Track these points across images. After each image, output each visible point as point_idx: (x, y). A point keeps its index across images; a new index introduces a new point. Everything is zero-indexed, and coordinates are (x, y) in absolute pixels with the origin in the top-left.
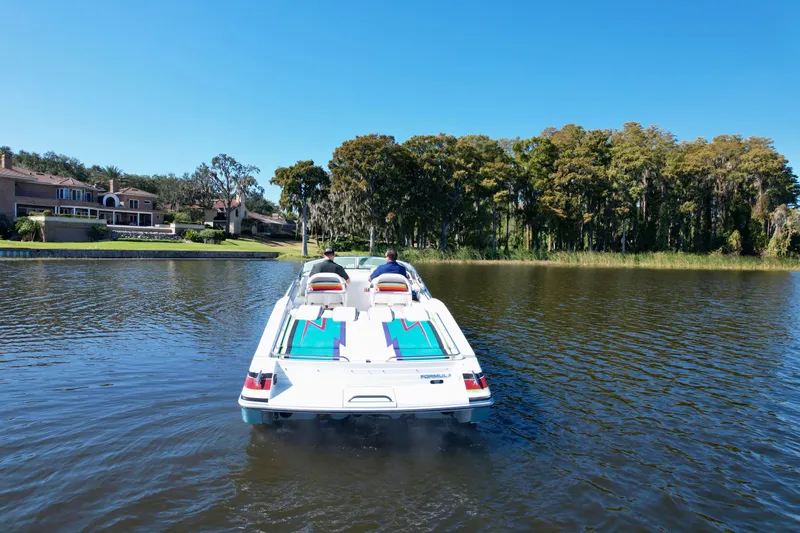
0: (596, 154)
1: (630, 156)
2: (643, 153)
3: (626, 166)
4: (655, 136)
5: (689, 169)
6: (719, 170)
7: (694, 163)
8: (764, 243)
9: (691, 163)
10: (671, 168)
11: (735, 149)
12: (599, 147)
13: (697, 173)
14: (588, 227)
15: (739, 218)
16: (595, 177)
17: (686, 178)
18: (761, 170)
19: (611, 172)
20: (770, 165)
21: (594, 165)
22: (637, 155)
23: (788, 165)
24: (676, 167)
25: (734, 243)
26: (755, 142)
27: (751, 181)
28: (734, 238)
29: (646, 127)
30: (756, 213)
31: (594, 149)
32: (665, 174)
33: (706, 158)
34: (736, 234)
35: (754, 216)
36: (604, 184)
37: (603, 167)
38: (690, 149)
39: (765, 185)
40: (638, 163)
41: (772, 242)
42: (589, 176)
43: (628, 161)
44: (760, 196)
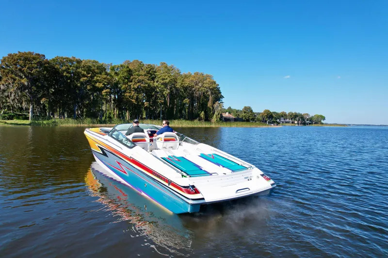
0: (150, 75)
1: (164, 77)
2: (169, 76)
3: (162, 82)
4: (172, 70)
5: (187, 85)
6: (197, 86)
7: (188, 83)
8: (212, 117)
9: (187, 82)
10: (180, 84)
11: (202, 78)
12: (151, 72)
13: (189, 87)
14: (146, 108)
15: (203, 106)
16: (149, 86)
17: (186, 89)
18: (211, 87)
19: (156, 84)
20: (214, 86)
21: (148, 80)
22: (167, 77)
23: (219, 86)
24: (182, 84)
25: (202, 116)
26: (208, 76)
27: (207, 92)
28: (202, 114)
29: (169, 65)
30: (209, 104)
31: (148, 73)
32: (178, 86)
33: (192, 81)
34: (203, 112)
35: (209, 105)
36: (153, 89)
37: (152, 81)
38: (186, 76)
39: (212, 93)
40: (167, 81)
41: (215, 116)
42: (147, 85)
43: (163, 79)
44: (211, 98)
